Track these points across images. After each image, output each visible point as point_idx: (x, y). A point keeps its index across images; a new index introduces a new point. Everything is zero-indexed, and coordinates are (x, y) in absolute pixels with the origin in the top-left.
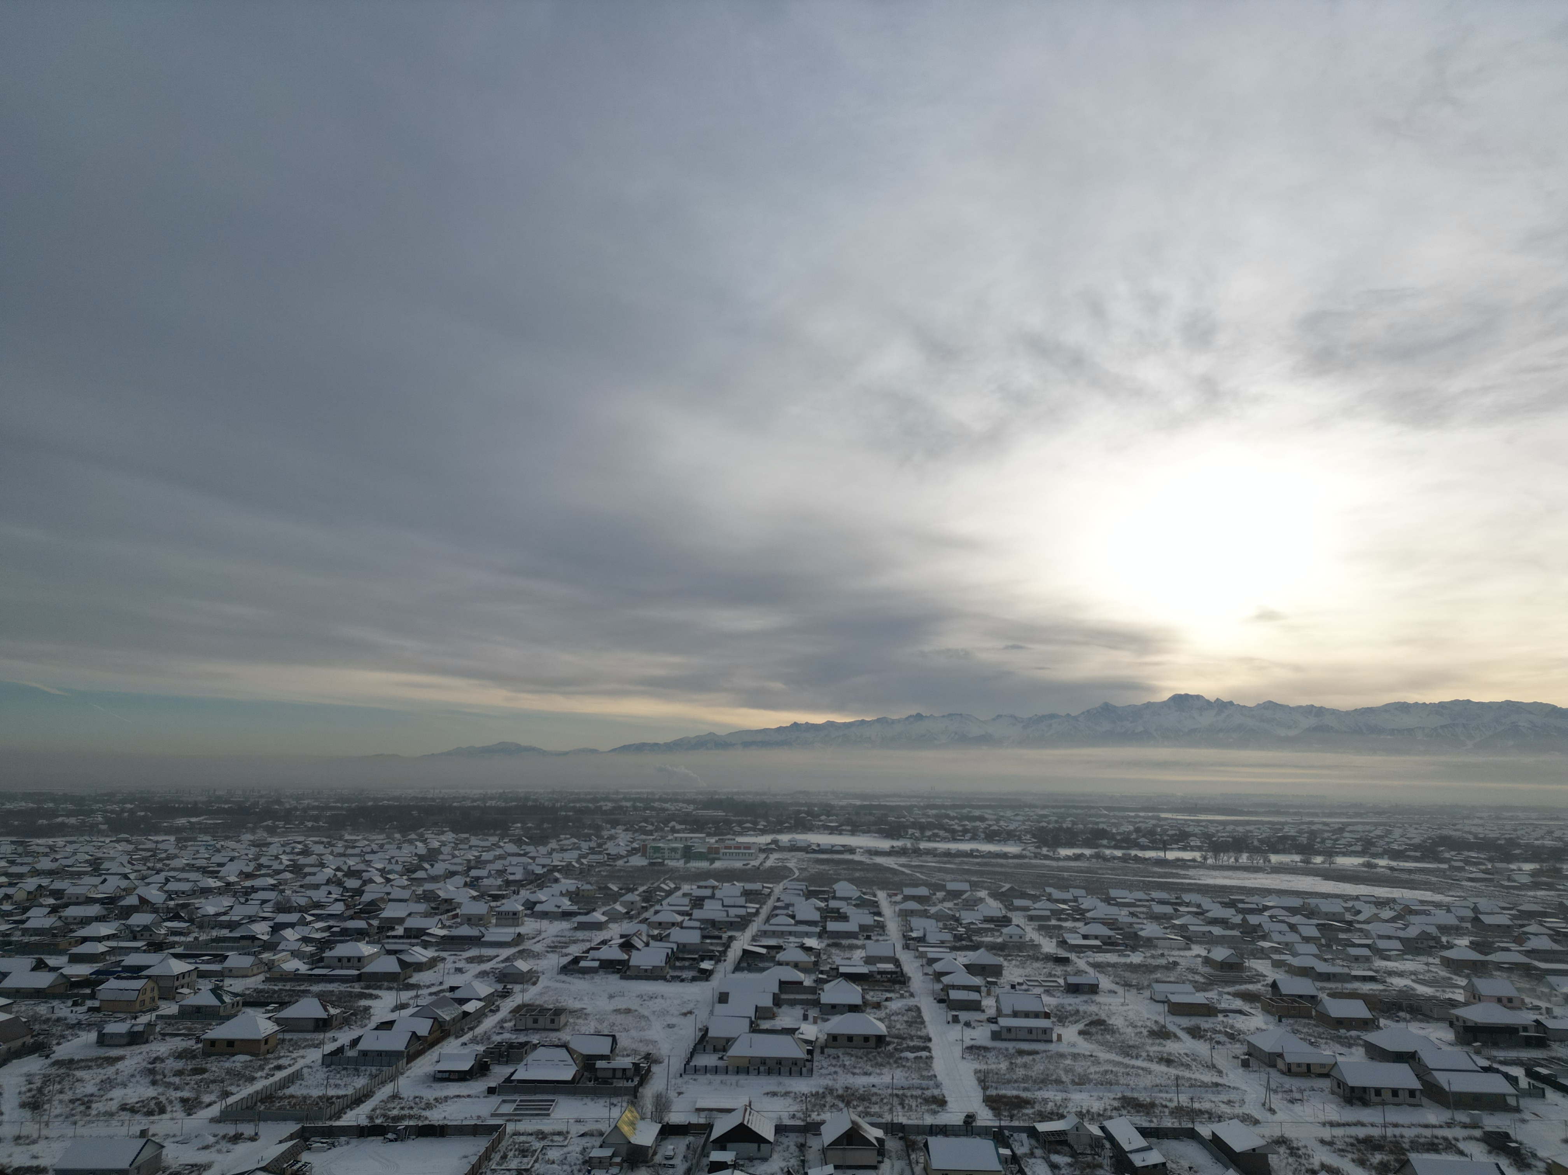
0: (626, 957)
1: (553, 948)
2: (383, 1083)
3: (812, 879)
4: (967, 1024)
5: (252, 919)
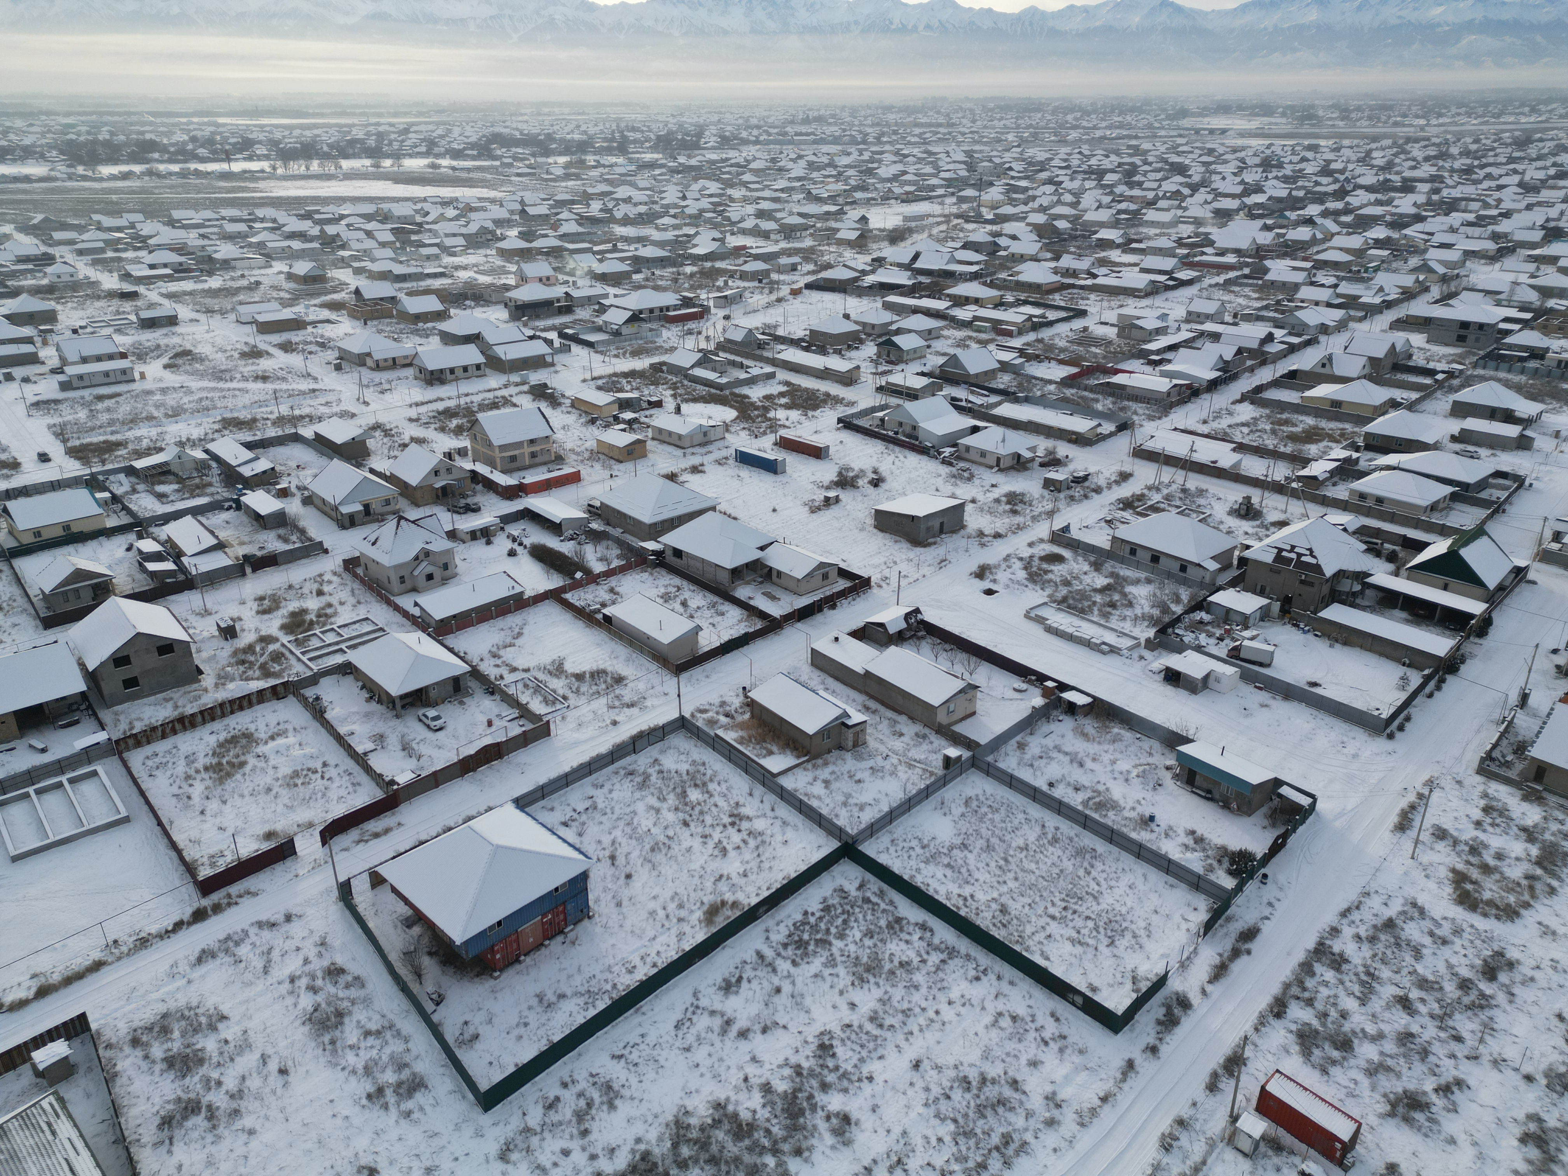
4: (26, 380)
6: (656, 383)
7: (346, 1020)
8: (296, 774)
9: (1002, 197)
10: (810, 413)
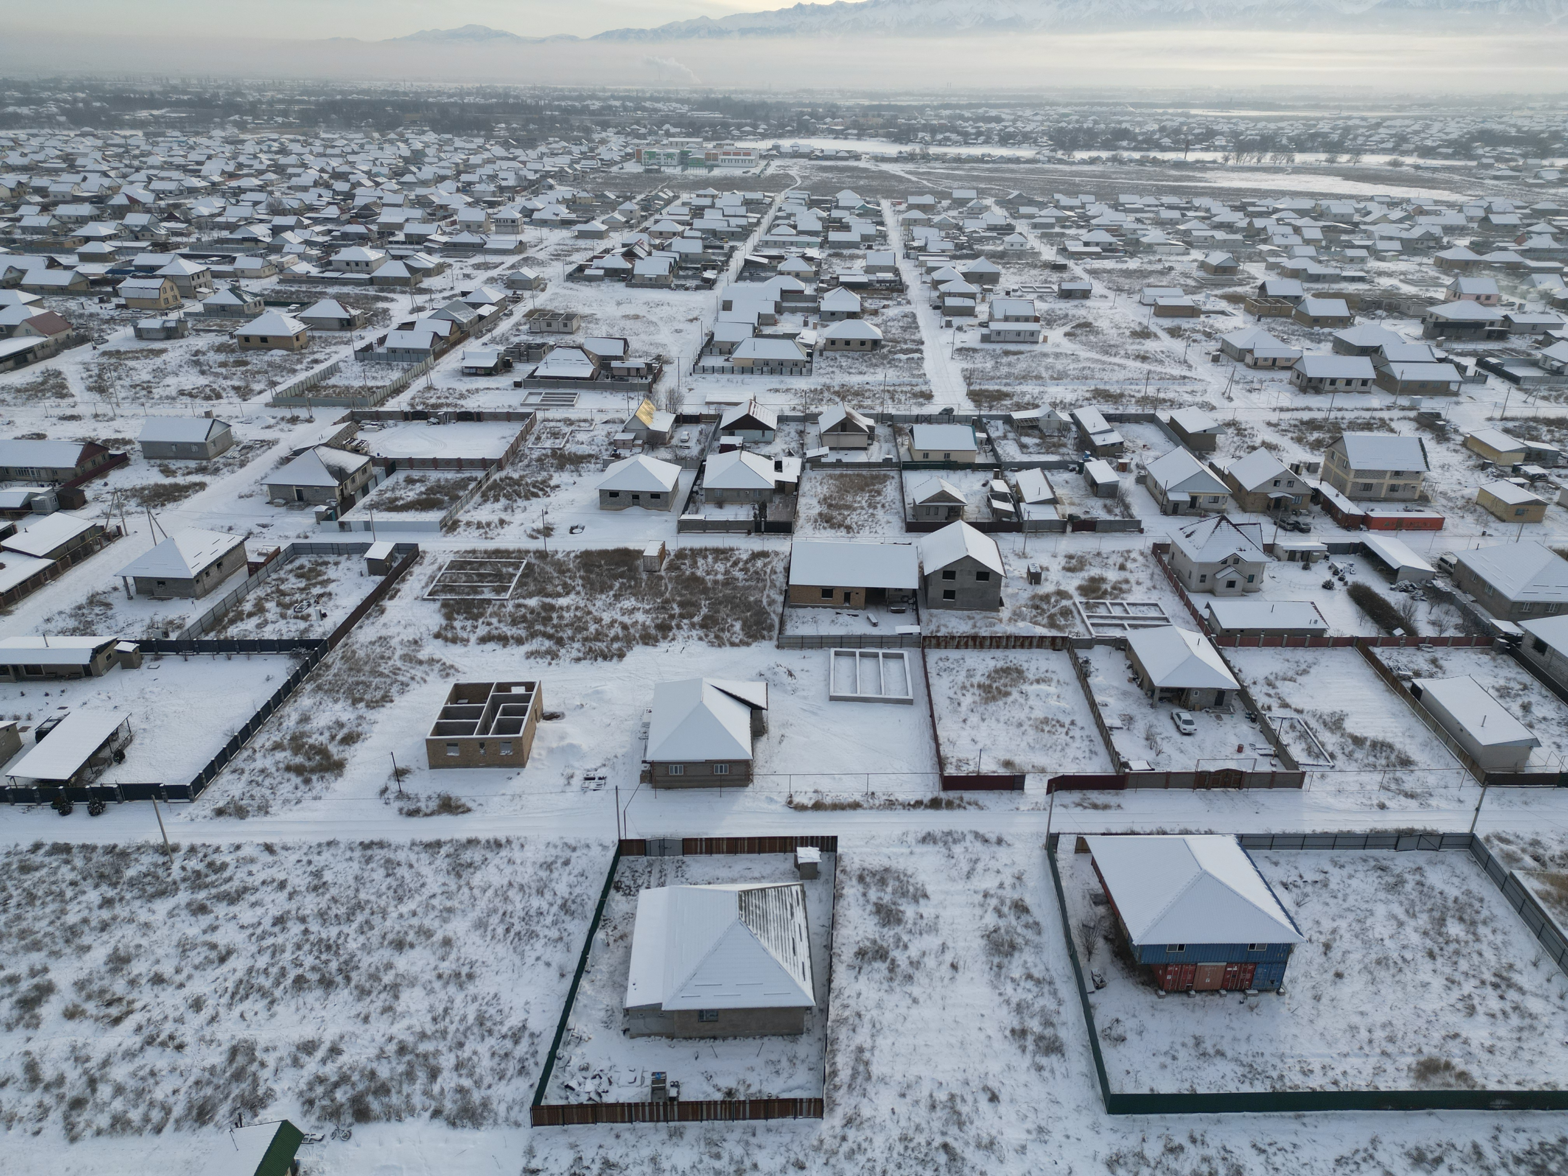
0: (630, 266)
1: (557, 256)
2: (417, 376)
3: (814, 188)
4: (960, 329)
5: (249, 221)
7: (1016, 954)
8: (1046, 721)
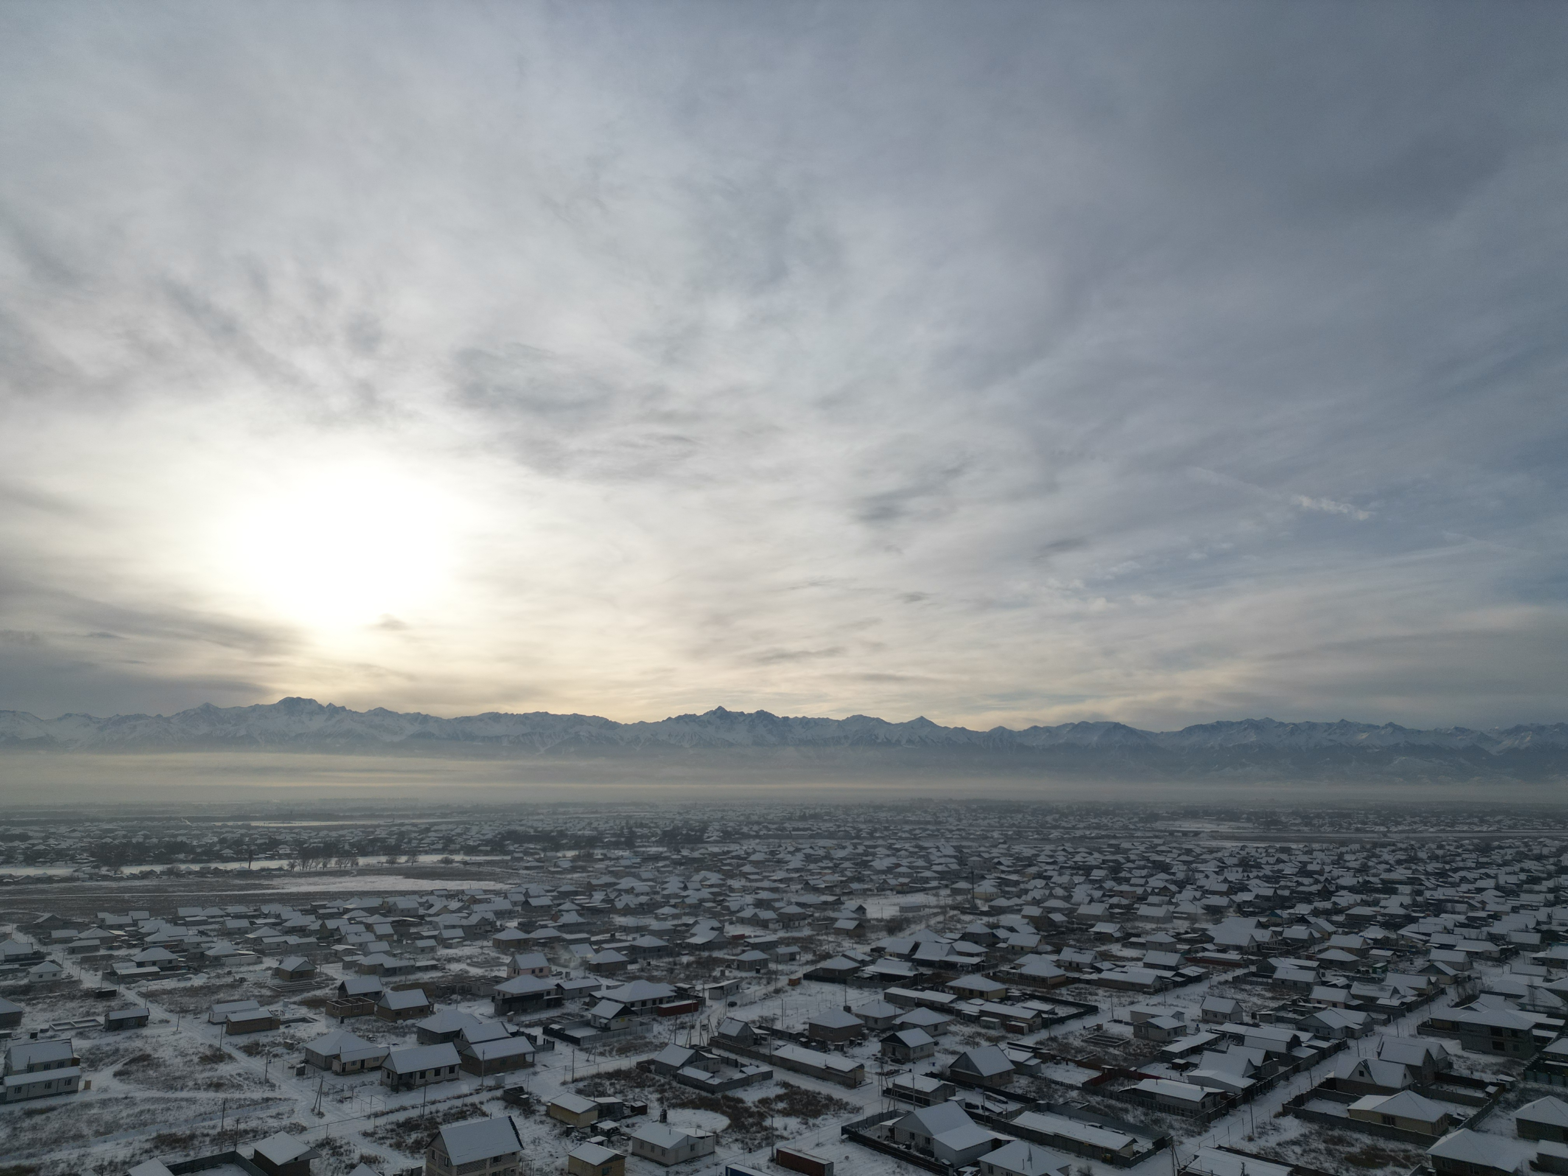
6: (641, 1085)
9: (994, 890)
10: (811, 1121)
